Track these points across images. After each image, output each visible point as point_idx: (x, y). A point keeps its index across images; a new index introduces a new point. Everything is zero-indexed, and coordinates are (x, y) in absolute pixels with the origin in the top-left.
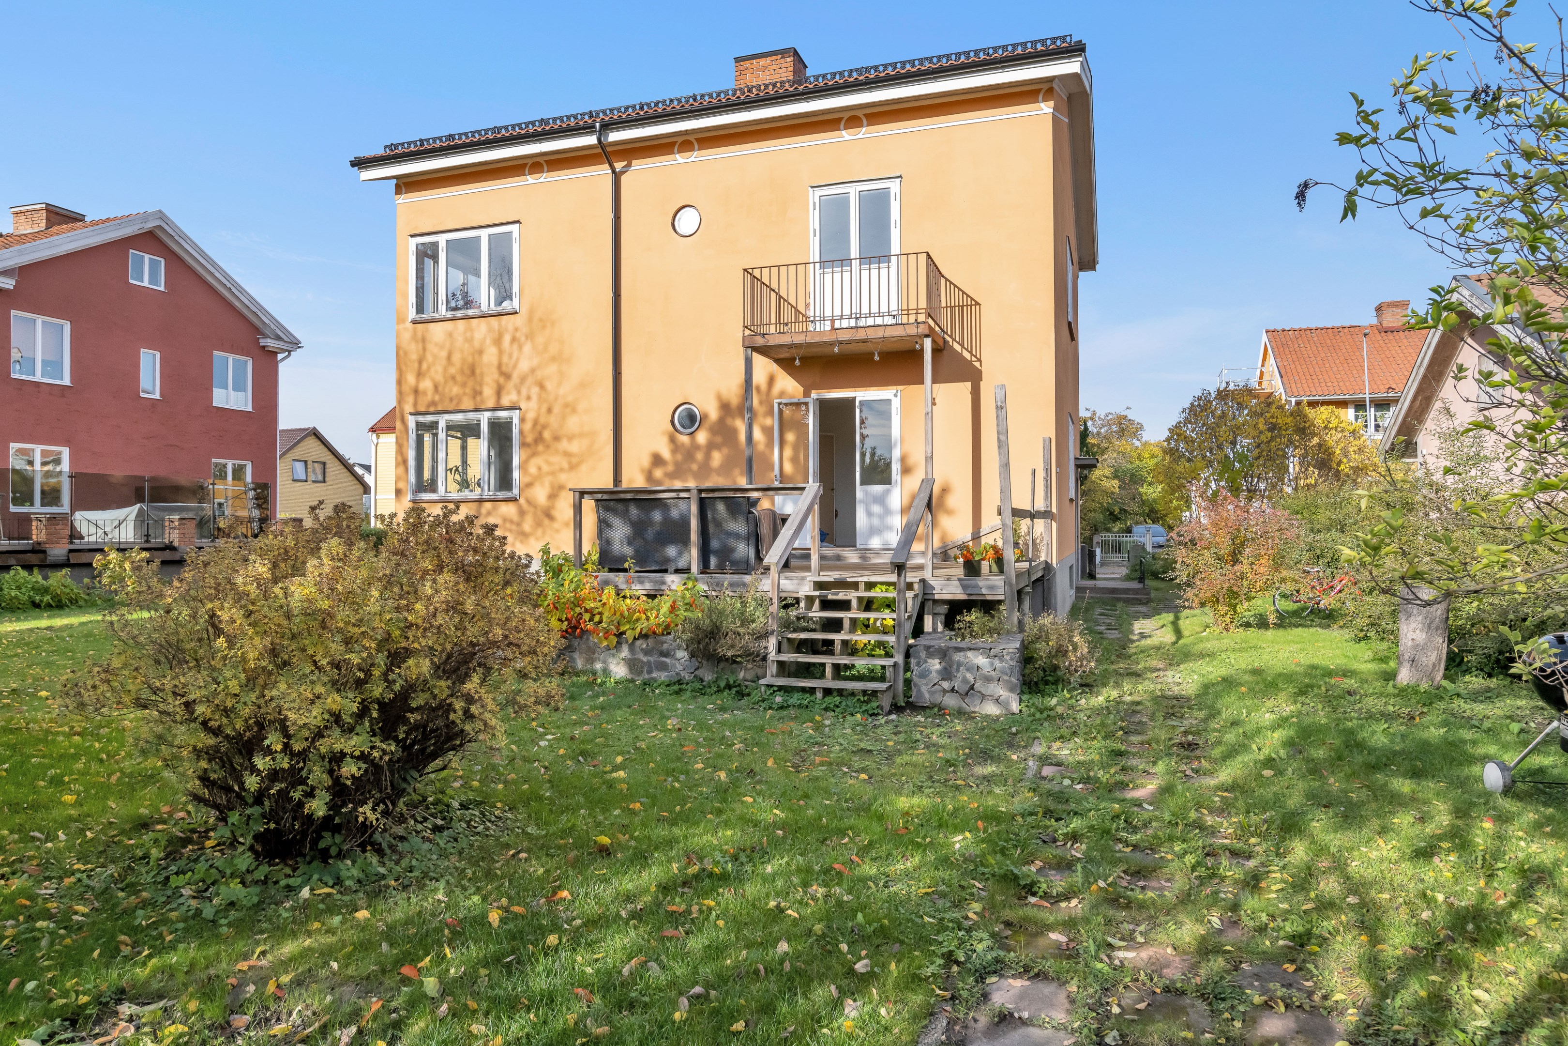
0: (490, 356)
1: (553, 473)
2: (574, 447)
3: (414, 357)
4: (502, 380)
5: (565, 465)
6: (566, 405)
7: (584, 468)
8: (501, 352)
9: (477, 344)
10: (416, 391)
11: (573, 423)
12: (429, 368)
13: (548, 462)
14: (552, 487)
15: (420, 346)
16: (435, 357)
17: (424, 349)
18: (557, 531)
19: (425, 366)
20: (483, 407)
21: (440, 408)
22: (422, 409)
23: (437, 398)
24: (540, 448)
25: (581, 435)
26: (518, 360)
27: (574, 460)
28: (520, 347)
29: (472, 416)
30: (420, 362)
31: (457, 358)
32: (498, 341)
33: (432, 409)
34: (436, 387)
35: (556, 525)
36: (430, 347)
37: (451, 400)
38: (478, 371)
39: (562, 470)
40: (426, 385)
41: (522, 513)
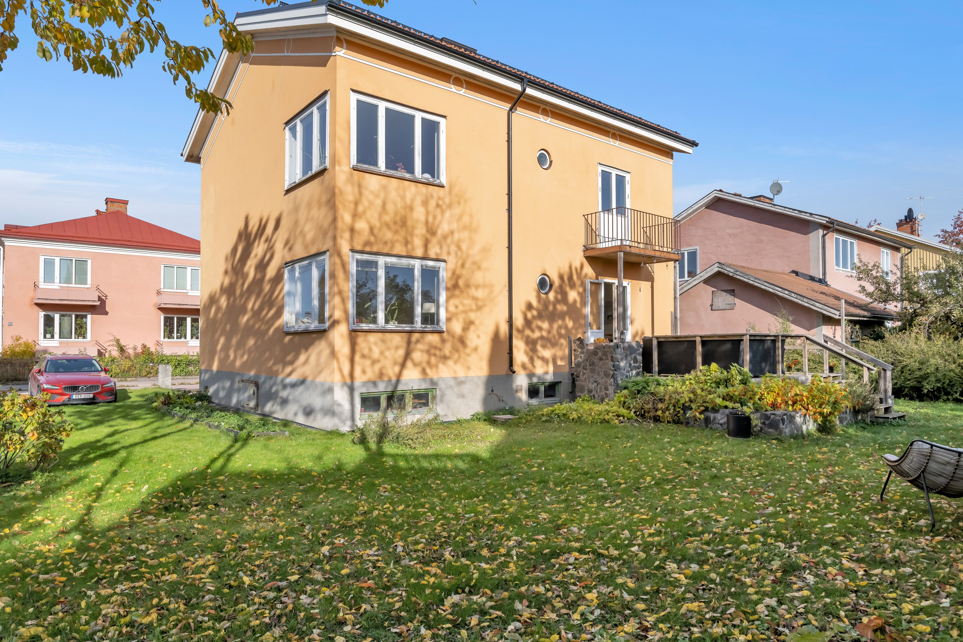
0: (419, 213)
1: (465, 312)
2: (480, 294)
3: (350, 198)
4: (428, 236)
5: (474, 307)
6: (474, 263)
7: (486, 310)
8: (427, 213)
9: (408, 201)
10: (352, 230)
11: (478, 277)
12: (364, 212)
13: (462, 303)
14: (465, 323)
15: (356, 190)
16: (371, 203)
17: (360, 194)
18: (469, 355)
19: (360, 208)
20: (414, 255)
21: (375, 249)
22: (359, 248)
23: (372, 239)
24: (457, 292)
25: (484, 286)
26: (441, 222)
27: (480, 303)
28: (443, 212)
29: (404, 262)
30: (356, 204)
31: (390, 207)
32: (425, 203)
33: (368, 249)
34: (371, 230)
35: (468, 351)
36: (365, 192)
37: (386, 243)
38: (409, 223)
39: (471, 310)
40: (361, 225)
41: (443, 341)
